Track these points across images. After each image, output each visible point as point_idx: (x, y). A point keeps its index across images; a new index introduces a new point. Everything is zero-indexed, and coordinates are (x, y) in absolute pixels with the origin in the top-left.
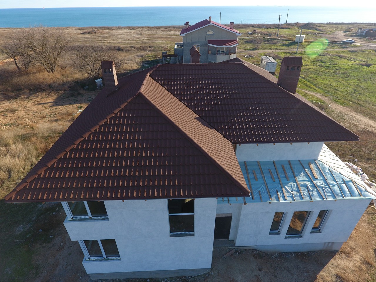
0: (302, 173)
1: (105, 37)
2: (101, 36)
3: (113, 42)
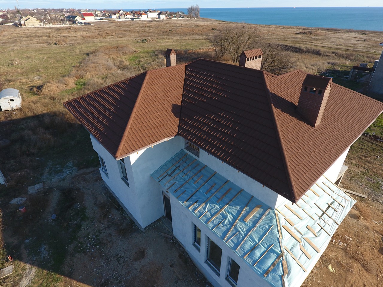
1: (317, 39)
2: (314, 37)
3: (318, 45)
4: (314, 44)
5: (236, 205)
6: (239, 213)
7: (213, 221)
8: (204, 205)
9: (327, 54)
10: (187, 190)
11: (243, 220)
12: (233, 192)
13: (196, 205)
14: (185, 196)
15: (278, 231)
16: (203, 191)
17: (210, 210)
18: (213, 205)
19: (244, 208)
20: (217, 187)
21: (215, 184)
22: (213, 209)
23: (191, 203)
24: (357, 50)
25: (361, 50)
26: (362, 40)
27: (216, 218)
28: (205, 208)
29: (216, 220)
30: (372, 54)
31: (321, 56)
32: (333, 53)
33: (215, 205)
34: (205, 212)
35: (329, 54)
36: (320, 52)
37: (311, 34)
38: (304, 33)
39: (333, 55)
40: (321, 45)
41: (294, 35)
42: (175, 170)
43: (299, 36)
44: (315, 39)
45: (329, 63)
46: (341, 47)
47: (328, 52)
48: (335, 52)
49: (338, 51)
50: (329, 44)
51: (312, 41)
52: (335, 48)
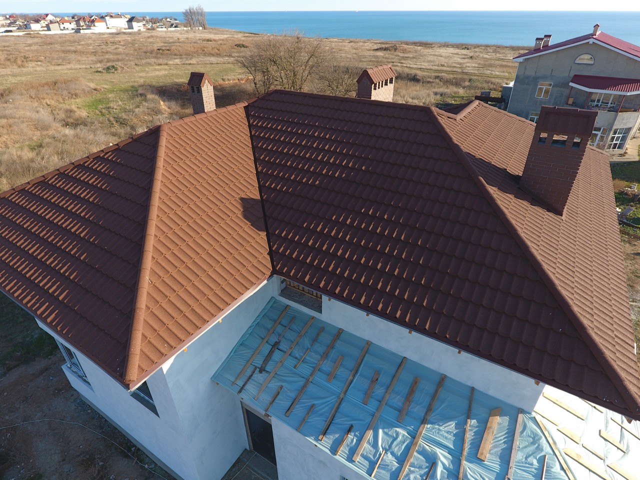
0: (452, 425)
1: (406, 57)
2: (402, 55)
3: (411, 66)
4: (405, 65)
5: (446, 419)
6: (460, 438)
7: (408, 475)
8: (370, 434)
9: (429, 80)
10: (316, 402)
11: (476, 458)
12: (427, 387)
13: (352, 441)
14: (317, 421)
15: (562, 468)
16: (354, 396)
17: (390, 446)
18: (392, 432)
19: (466, 423)
20: (384, 379)
21: (378, 373)
22: (395, 443)
23: (337, 436)
24: (467, 72)
25: (472, 71)
26: (468, 58)
27: (412, 465)
28: (375, 445)
29: (413, 472)
30: (488, 77)
31: (421, 83)
32: (437, 77)
33: (398, 429)
34: (380, 455)
35: (431, 80)
36: (418, 77)
37: (395, 50)
38: (386, 49)
39: (437, 80)
40: (416, 66)
41: (372, 53)
42: (271, 353)
43: (380, 54)
44: (403, 57)
45: (436, 94)
46: (444, 68)
47: (429, 77)
48: (439, 76)
49: (443, 74)
50: (425, 65)
51: (400, 60)
52: (436, 71)
